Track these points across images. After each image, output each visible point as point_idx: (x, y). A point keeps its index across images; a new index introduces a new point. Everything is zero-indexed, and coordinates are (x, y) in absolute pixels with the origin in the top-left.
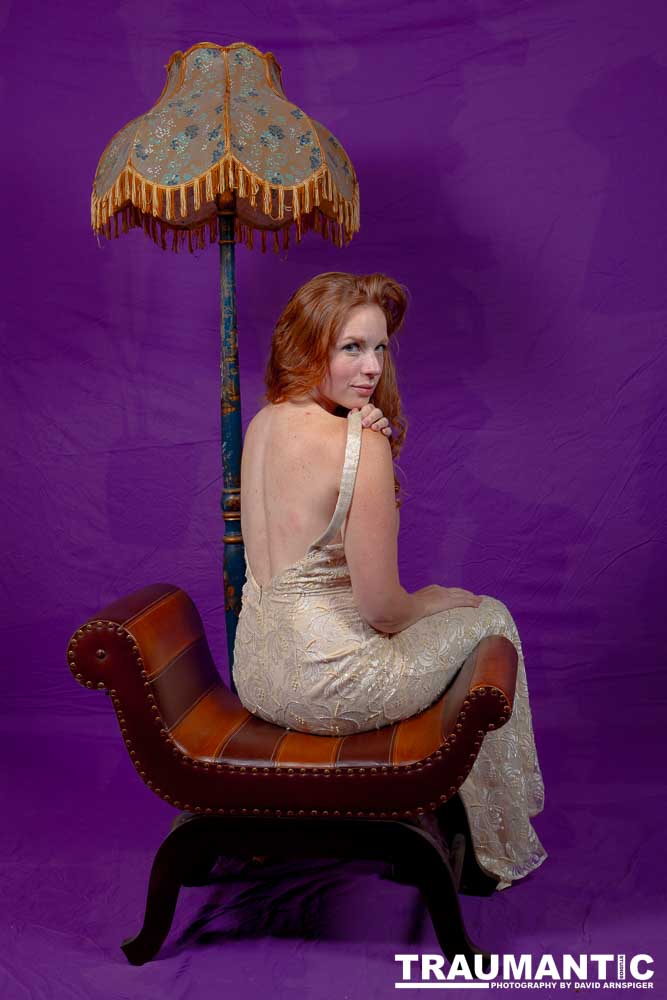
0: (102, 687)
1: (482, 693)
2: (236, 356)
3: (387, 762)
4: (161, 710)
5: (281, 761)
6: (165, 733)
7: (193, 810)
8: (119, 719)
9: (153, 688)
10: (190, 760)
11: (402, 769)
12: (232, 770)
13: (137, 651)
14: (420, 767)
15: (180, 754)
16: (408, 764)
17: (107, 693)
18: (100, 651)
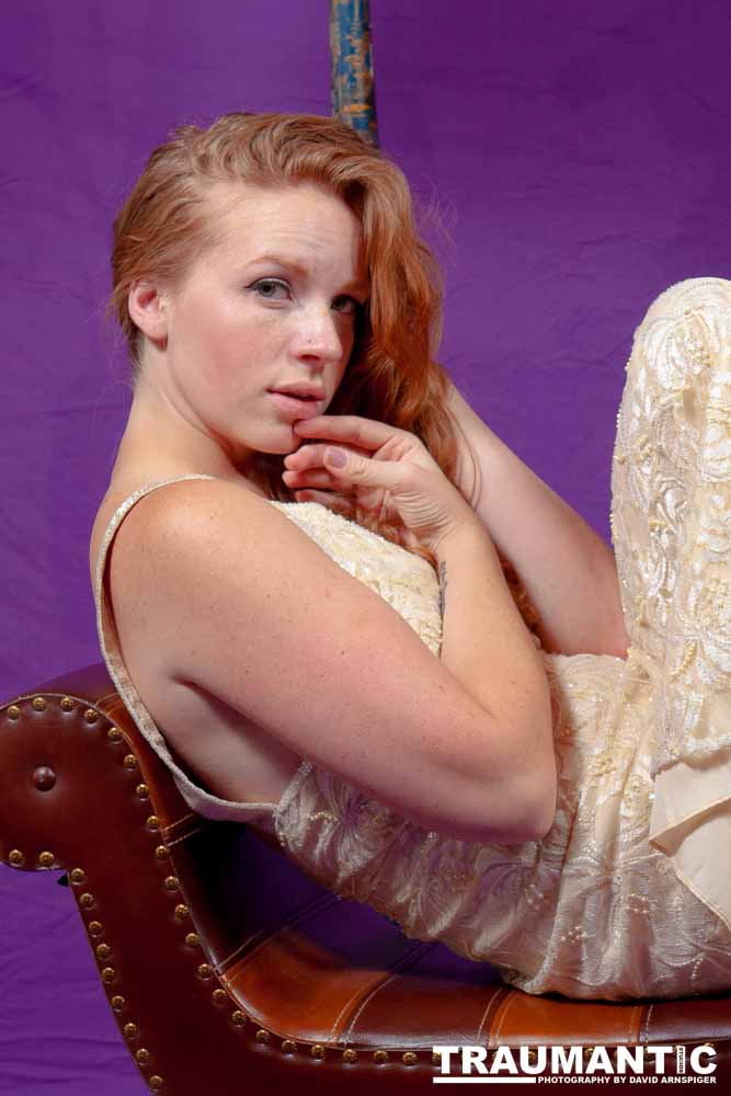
0: (48, 862)
2: (370, 100)
6: (208, 974)
8: (94, 944)
12: (381, 1060)
15: (252, 1027)
18: (42, 771)
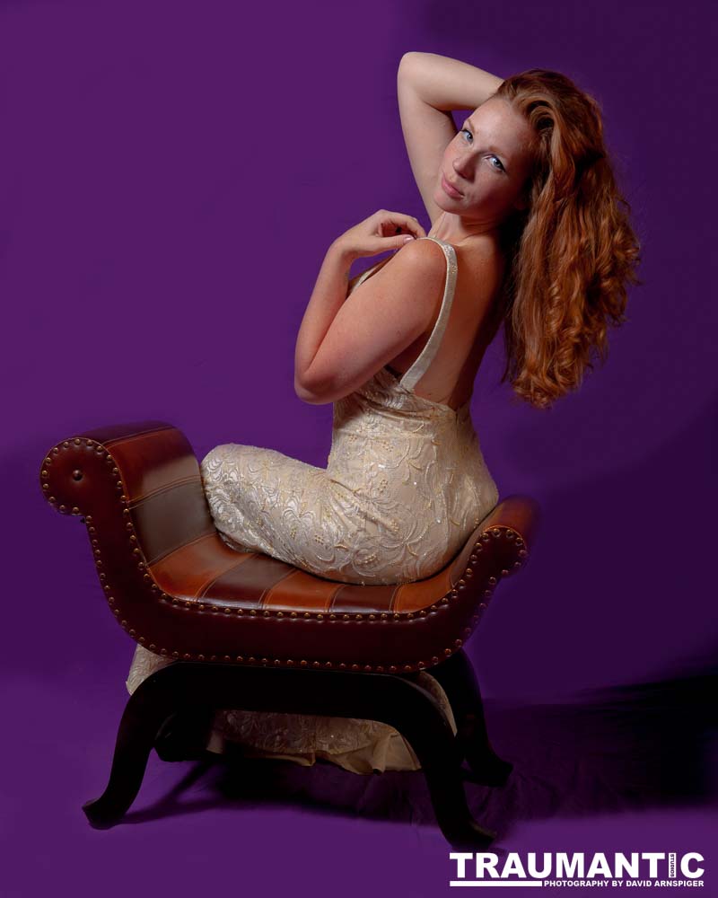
0: (76, 512)
1: (497, 534)
3: (387, 609)
4: (142, 542)
5: (269, 603)
6: (142, 567)
7: (169, 654)
9: (134, 515)
10: (169, 599)
11: (403, 617)
12: (215, 611)
13: (117, 473)
14: (423, 615)
15: (159, 592)
16: (409, 612)
17: (83, 521)
18: (77, 472)
